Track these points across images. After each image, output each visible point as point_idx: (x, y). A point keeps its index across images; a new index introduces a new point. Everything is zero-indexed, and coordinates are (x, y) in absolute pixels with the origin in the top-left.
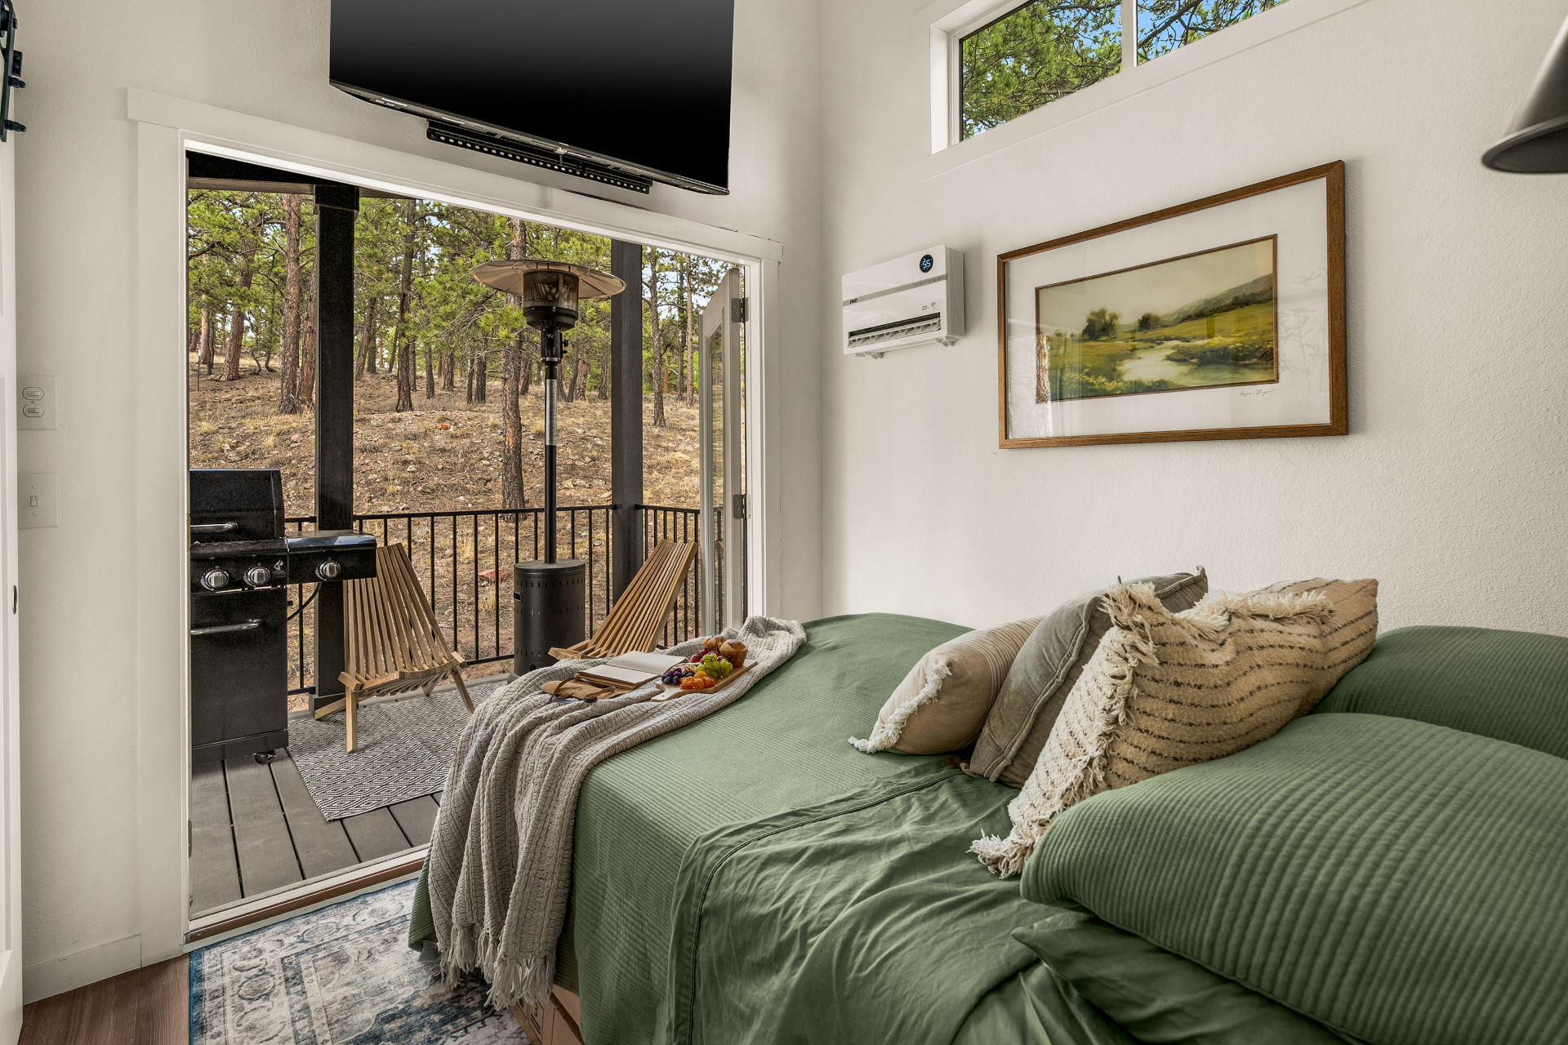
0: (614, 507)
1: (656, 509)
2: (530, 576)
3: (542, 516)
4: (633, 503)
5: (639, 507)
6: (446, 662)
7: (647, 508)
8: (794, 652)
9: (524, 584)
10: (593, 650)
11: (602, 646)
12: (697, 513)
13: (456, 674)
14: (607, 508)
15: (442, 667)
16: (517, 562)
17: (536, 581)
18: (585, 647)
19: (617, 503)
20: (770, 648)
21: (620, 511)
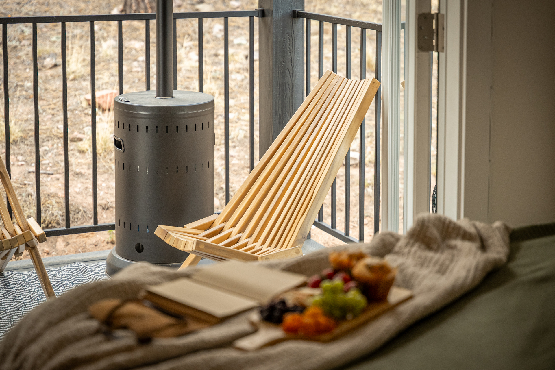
0: (262, 14)
1: (321, 19)
2: (135, 116)
3: (153, 23)
4: (289, 10)
5: (297, 15)
6: (19, 232)
7: (309, 17)
8: (476, 282)
9: (127, 127)
10: (221, 230)
11: (234, 226)
12: (378, 29)
13: (32, 249)
14: (250, 14)
15: (15, 241)
16: (121, 92)
17: (142, 123)
18: (211, 225)
19: (266, 7)
20: (442, 271)
21: (268, 19)
